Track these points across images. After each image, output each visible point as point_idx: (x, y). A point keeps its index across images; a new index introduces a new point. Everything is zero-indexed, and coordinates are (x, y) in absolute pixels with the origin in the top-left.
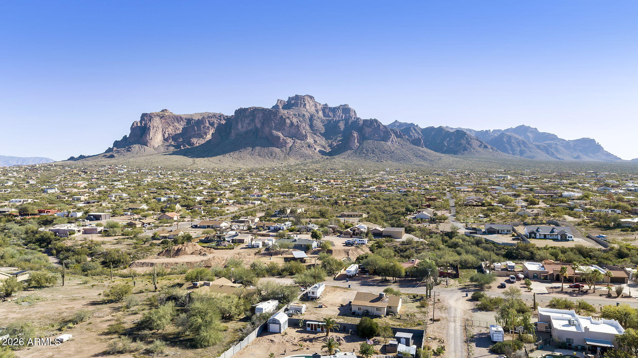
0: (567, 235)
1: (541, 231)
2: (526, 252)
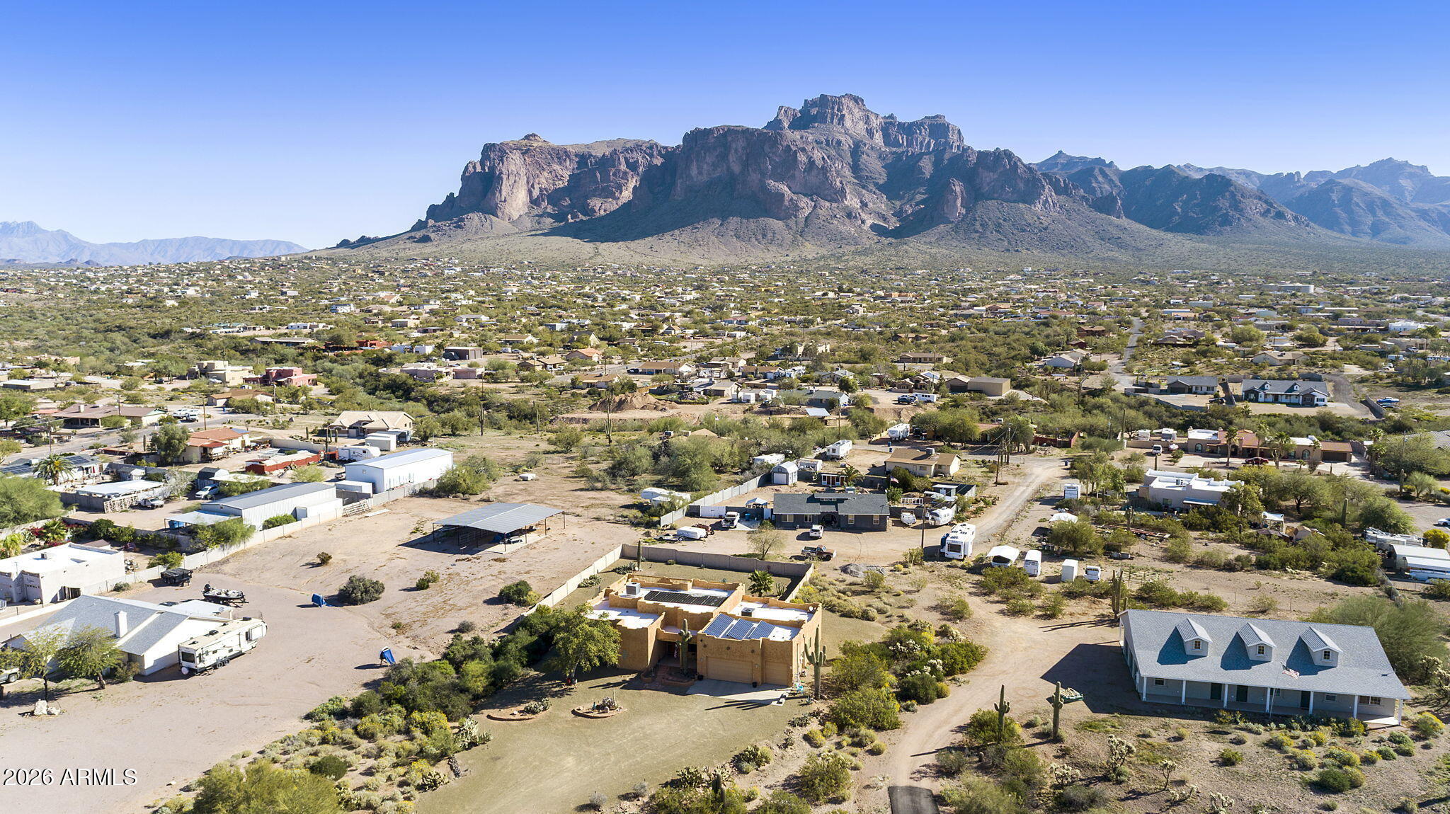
0: (1315, 396)
1: (1269, 389)
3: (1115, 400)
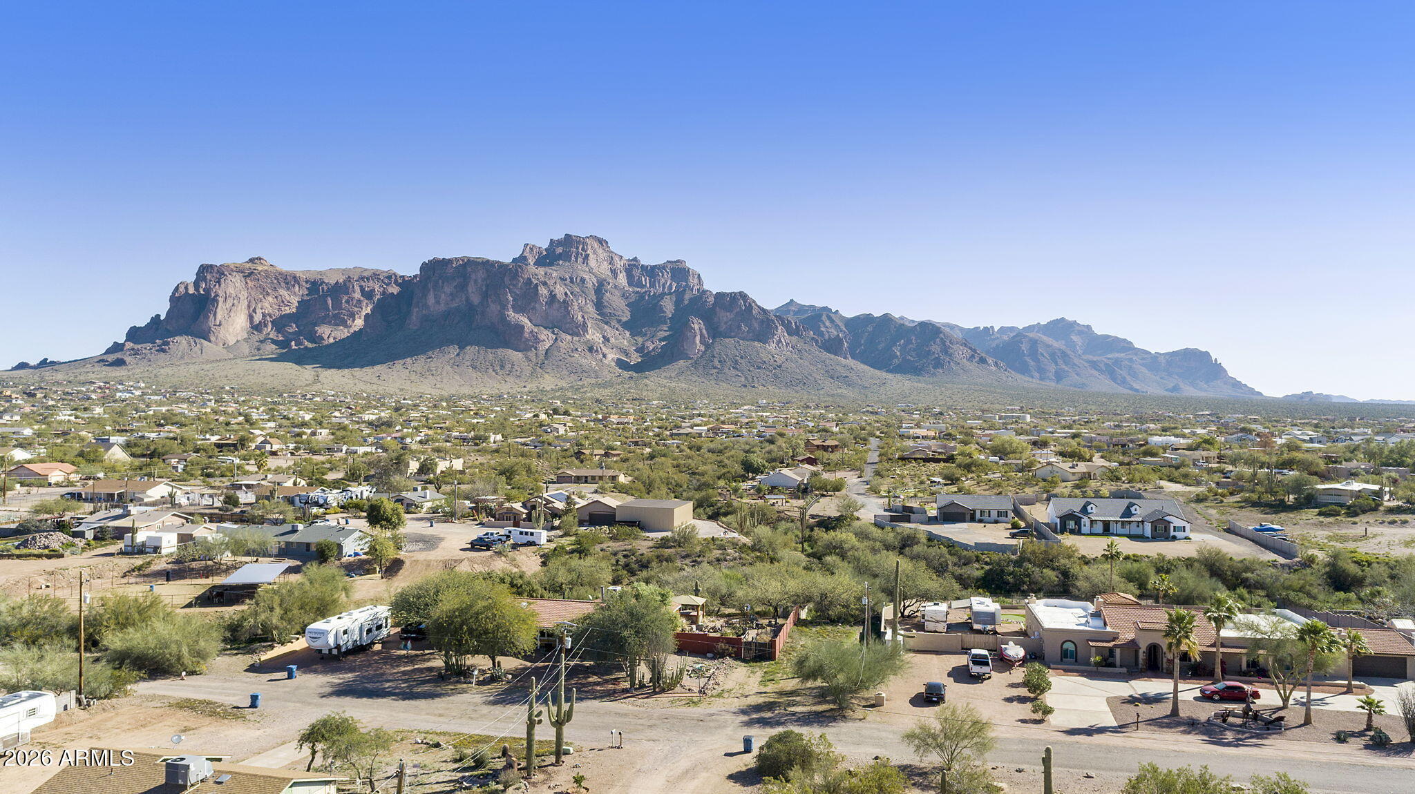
0: (1169, 522)
1: (1094, 511)
2: (1047, 572)
3: (862, 535)
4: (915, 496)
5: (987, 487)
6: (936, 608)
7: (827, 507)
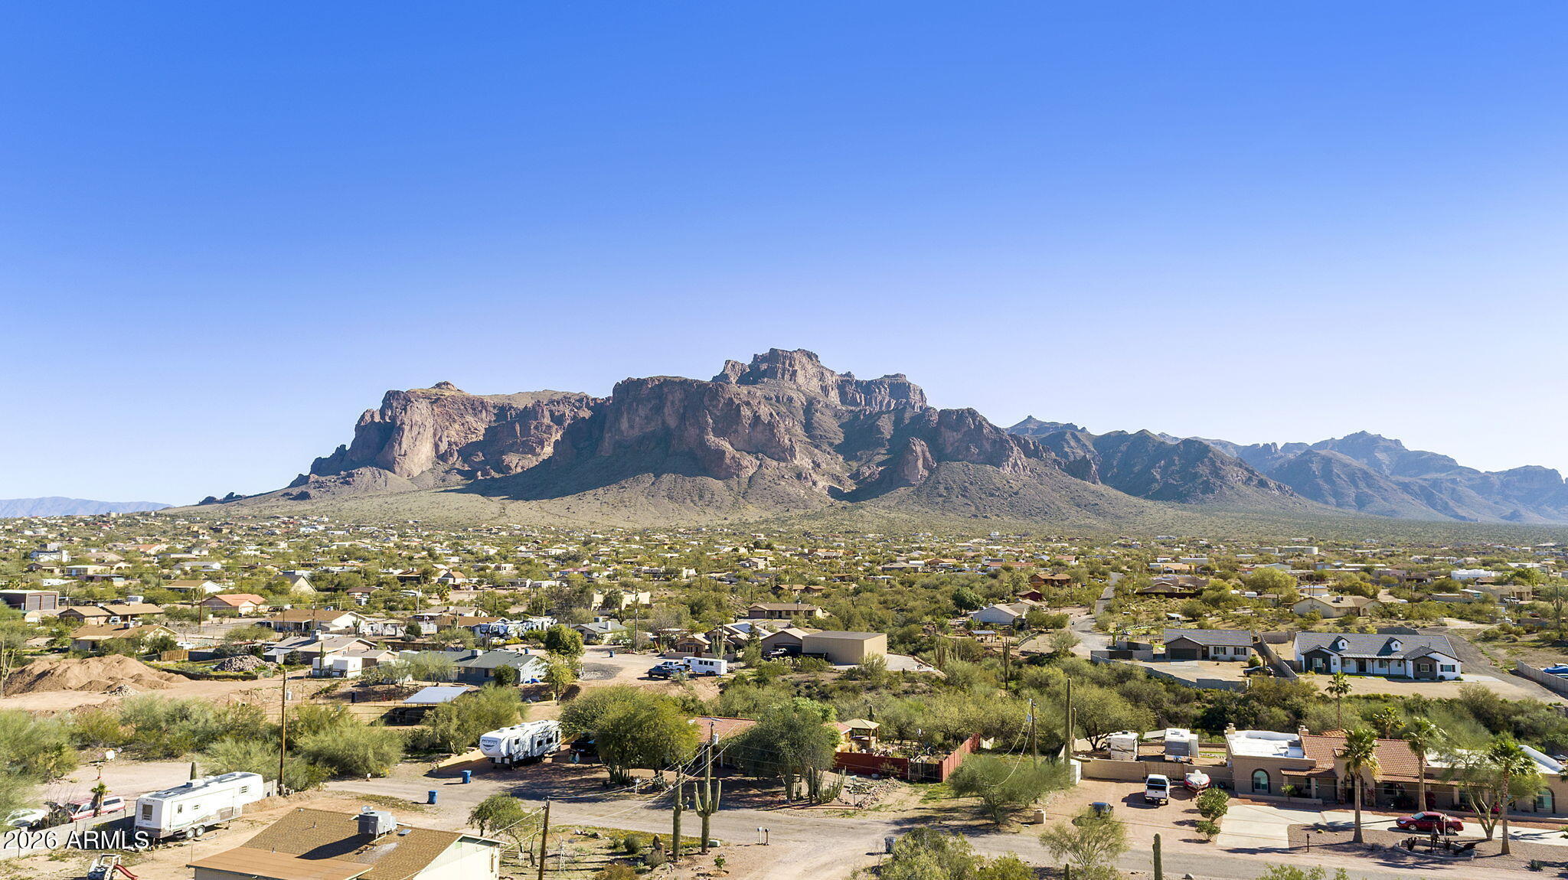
0: (1435, 660)
1: (1346, 647)
4: (1148, 633)
5: (1233, 624)
6: (1125, 736)
7: (1041, 644)
